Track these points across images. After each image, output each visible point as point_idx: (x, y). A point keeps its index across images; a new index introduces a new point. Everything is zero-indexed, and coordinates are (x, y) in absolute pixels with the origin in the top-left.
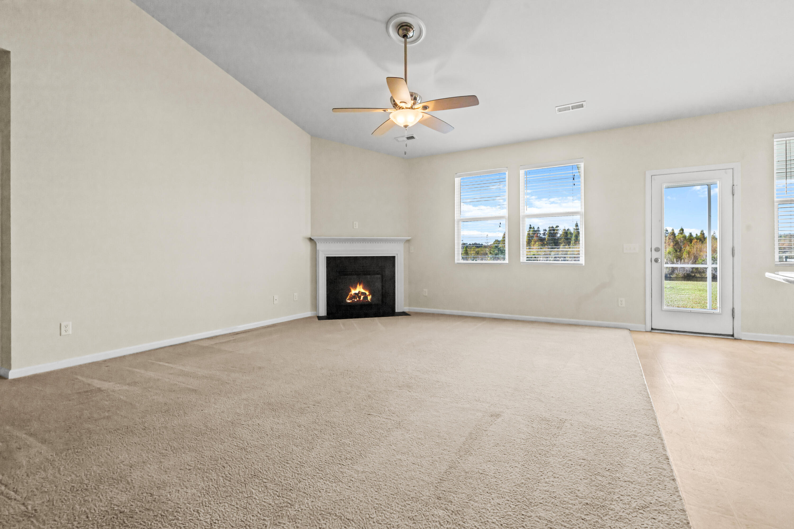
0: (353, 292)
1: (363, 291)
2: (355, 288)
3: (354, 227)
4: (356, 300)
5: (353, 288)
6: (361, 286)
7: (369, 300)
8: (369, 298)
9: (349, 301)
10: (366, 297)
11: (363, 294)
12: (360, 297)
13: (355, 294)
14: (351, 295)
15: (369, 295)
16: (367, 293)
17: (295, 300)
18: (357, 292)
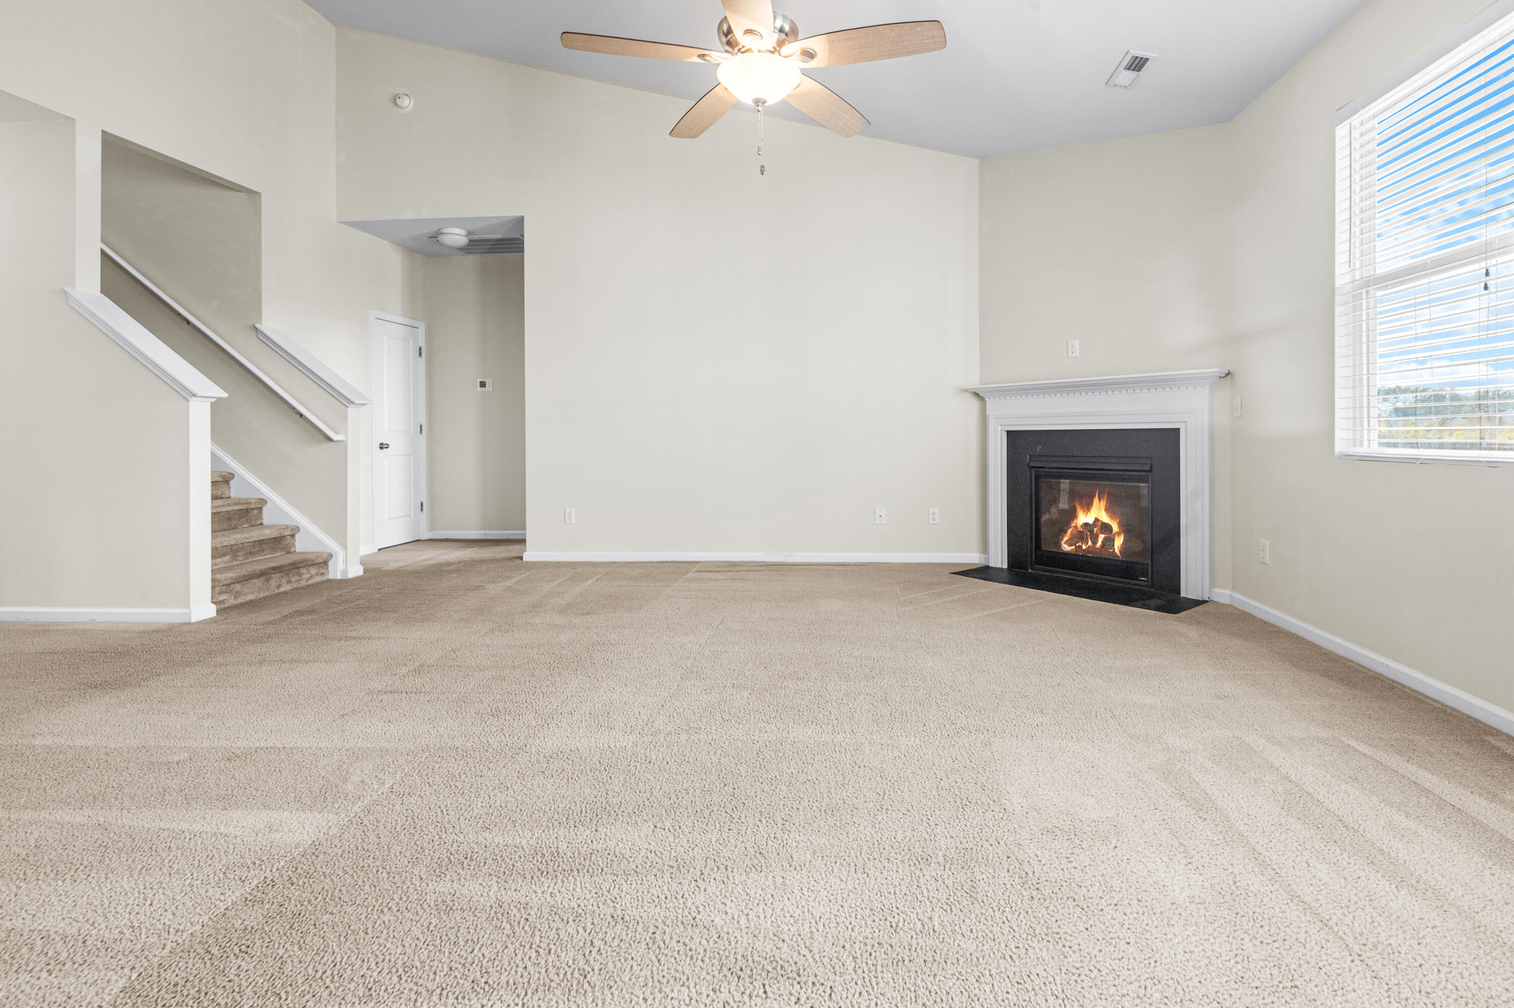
0: (1083, 518)
1: (1105, 518)
2: (1088, 507)
3: (1070, 355)
4: (1084, 547)
5: (1082, 507)
6: (1103, 504)
7: (1117, 551)
8: (1119, 542)
9: (1066, 548)
10: (1109, 541)
11: (1106, 528)
12: (1095, 540)
13: (1086, 525)
14: (1076, 527)
15: (1118, 534)
16: (1115, 528)
17: (931, 521)
18: (1091, 522)
